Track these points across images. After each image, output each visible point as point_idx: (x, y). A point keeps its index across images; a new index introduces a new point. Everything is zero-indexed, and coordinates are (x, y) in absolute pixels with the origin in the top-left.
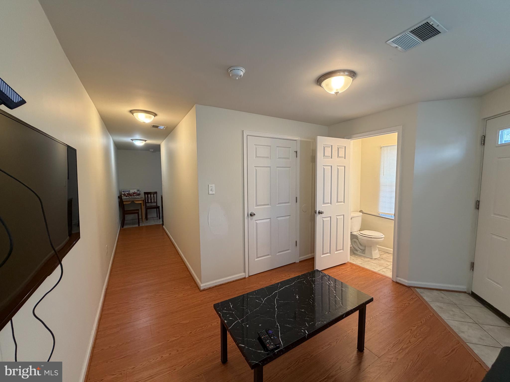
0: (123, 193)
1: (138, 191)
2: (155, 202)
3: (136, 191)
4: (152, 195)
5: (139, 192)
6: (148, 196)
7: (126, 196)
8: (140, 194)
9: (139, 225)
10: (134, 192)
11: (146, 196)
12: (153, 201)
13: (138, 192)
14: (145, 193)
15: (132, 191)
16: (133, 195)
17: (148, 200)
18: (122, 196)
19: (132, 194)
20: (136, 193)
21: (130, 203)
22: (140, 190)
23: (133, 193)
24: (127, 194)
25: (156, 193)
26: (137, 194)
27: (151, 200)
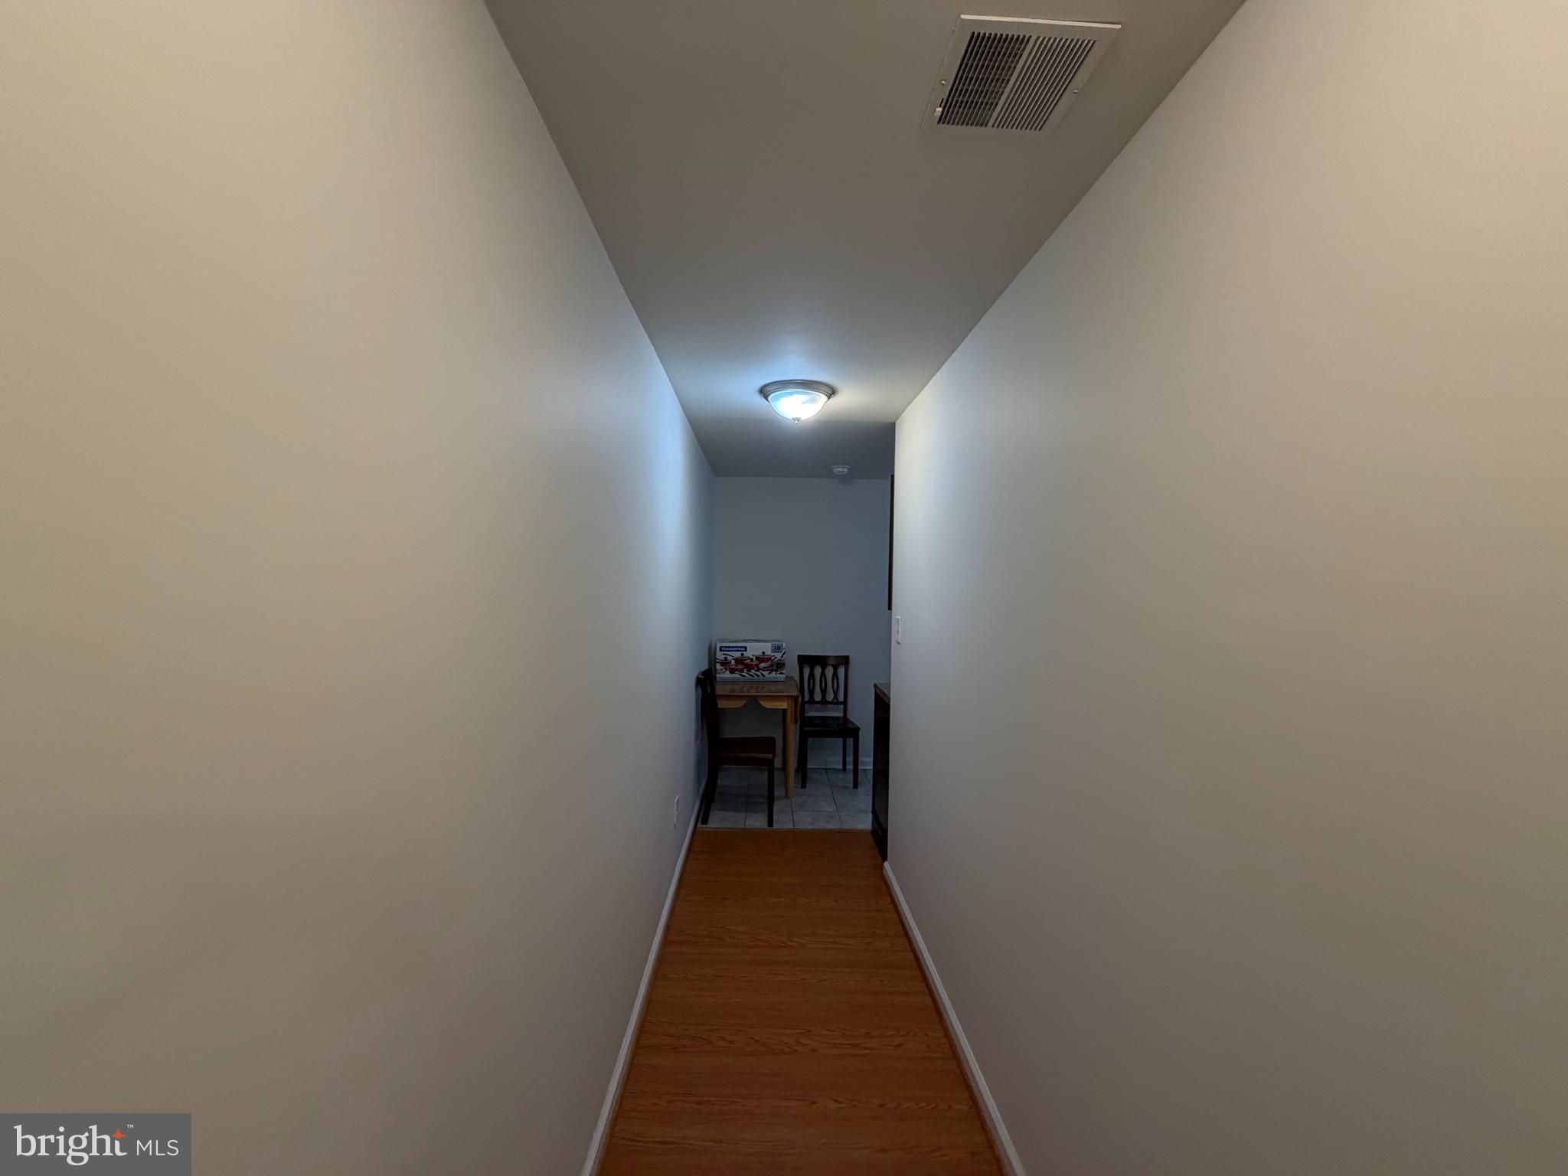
0: (720, 656)
1: (777, 649)
2: (841, 703)
3: (767, 649)
4: (829, 671)
5: (778, 655)
6: (812, 675)
7: (732, 671)
8: (784, 664)
9: (770, 823)
10: (759, 653)
11: (807, 671)
12: (830, 697)
13: (776, 654)
14: (804, 660)
15: (754, 650)
16: (757, 665)
17: (812, 692)
18: (718, 666)
19: (755, 662)
20: (768, 659)
21: (743, 706)
22: (784, 645)
23: (757, 658)
24: (737, 660)
25: (845, 661)
26: (772, 666)
27: (824, 692)
